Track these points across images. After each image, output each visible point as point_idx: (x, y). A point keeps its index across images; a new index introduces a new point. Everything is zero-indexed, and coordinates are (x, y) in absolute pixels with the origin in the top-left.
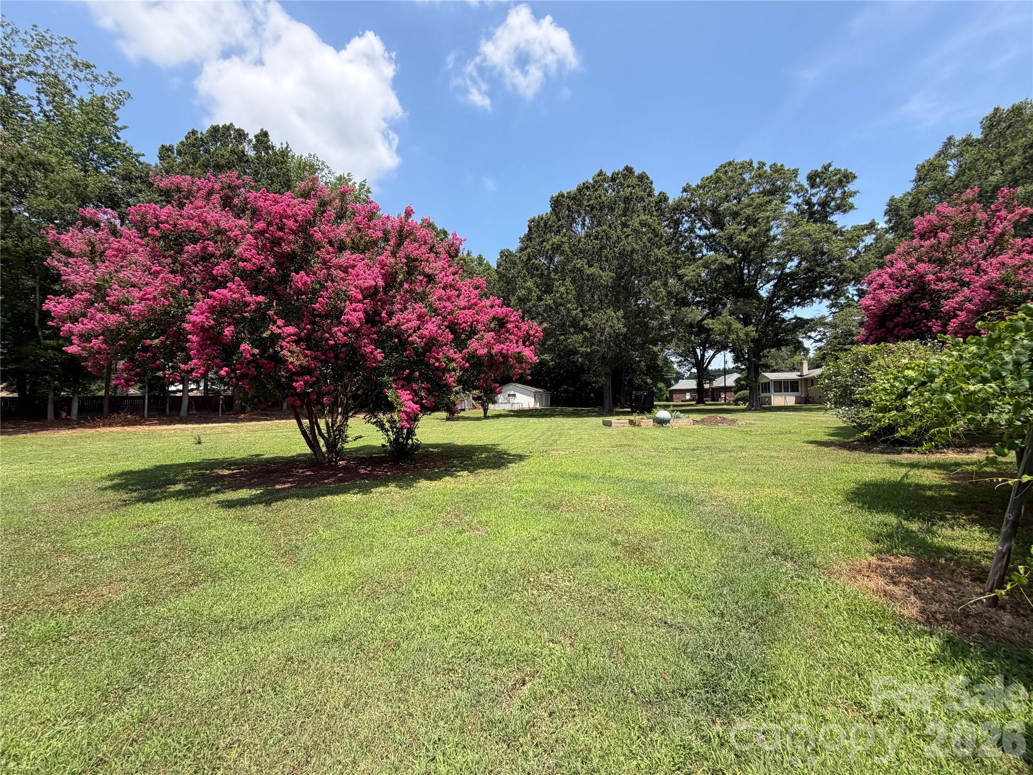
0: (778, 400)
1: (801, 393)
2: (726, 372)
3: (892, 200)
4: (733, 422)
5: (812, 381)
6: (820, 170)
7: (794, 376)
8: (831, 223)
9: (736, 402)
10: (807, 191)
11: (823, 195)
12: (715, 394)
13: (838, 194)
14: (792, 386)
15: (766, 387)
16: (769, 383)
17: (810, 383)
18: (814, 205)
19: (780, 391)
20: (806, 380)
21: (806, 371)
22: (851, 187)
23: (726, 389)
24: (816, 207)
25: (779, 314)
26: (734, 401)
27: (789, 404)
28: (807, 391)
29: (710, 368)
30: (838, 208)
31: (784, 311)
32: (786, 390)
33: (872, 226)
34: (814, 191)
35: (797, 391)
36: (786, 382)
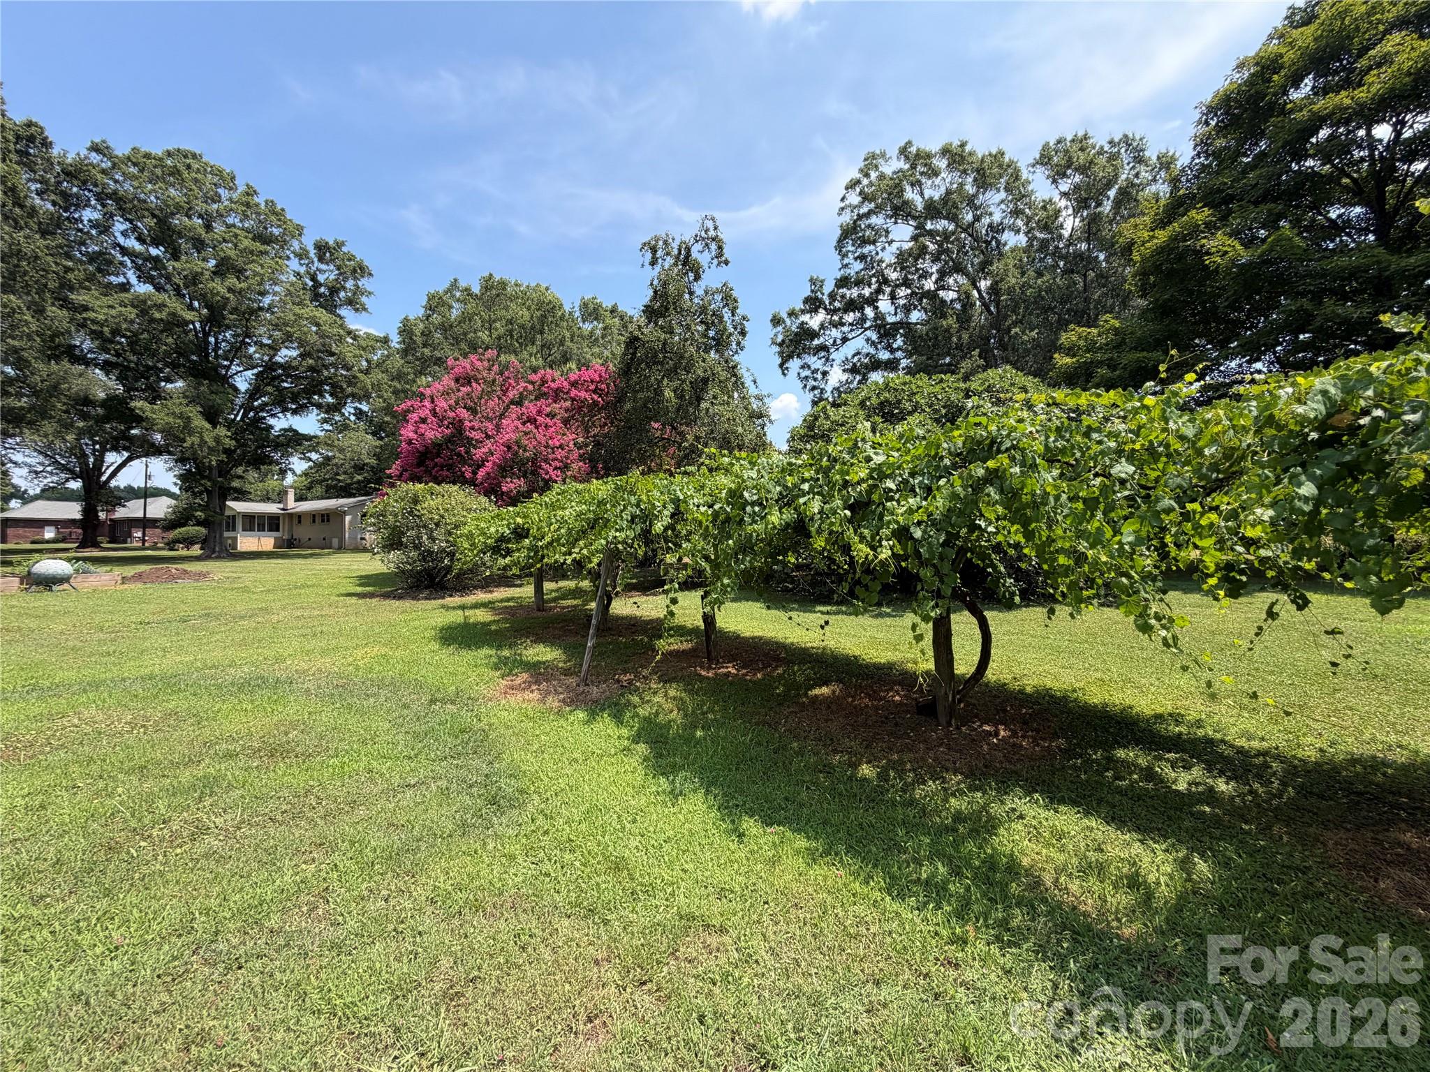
0: (247, 542)
1: (283, 533)
2: (146, 494)
3: (406, 319)
4: (201, 576)
5: (299, 517)
6: (331, 243)
7: (272, 508)
8: (339, 316)
9: (171, 545)
10: (313, 262)
11: (332, 277)
12: (120, 531)
13: (350, 284)
14: (271, 523)
15: (231, 523)
16: (234, 517)
17: (295, 521)
18: (321, 285)
19: (252, 529)
20: (291, 515)
21: (291, 503)
22: (364, 283)
23: (145, 523)
24: (322, 290)
25: (264, 418)
26: (168, 544)
27: (264, 549)
28: (291, 530)
29: (113, 483)
30: (350, 302)
31: (273, 416)
32: (262, 528)
33: (385, 341)
34: (323, 267)
35: (278, 530)
36: (262, 516)
